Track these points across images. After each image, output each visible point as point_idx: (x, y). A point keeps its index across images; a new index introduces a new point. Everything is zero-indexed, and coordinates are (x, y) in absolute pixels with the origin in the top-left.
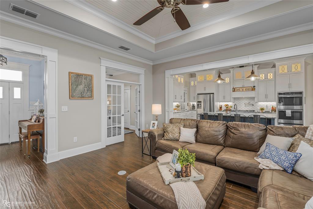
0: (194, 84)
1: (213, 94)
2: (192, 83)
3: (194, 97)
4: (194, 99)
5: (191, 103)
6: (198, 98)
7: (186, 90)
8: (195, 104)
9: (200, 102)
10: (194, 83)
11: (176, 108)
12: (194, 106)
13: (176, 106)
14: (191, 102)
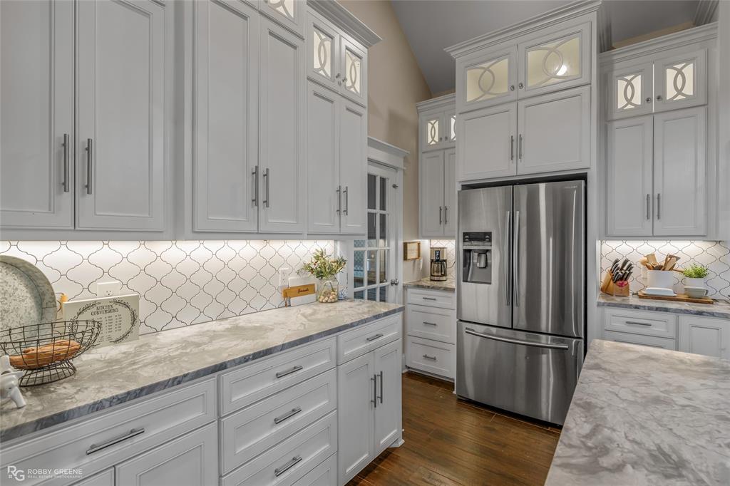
0: (444, 137)
1: (583, 177)
2: (432, 133)
3: (443, 211)
4: (443, 219)
5: (427, 245)
6: (465, 209)
7: (396, 169)
8: (450, 247)
9: (485, 237)
10: (444, 129)
11: (313, 279)
12: (438, 260)
13: (309, 268)
14: (425, 237)
